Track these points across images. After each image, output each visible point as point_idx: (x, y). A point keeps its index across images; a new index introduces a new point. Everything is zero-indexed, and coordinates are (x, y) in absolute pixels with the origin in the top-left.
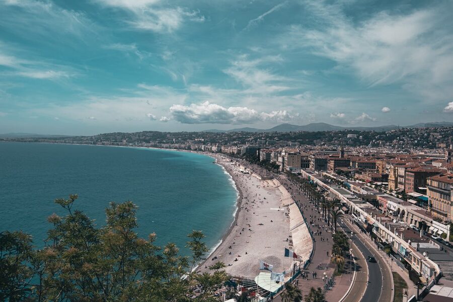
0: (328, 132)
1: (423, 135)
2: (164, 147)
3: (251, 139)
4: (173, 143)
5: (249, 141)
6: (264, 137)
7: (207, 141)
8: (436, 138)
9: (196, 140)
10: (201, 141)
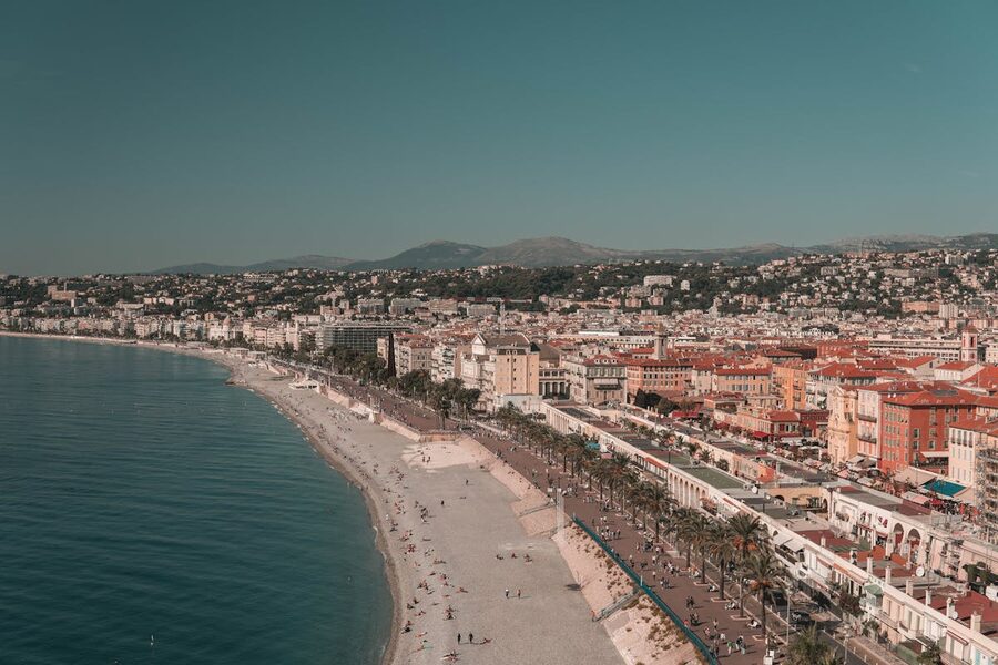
0: (585, 269)
1: (865, 274)
2: (44, 328)
3: (333, 296)
4: (72, 314)
5: (329, 303)
6: (377, 289)
7: (185, 306)
8: (900, 285)
9: (148, 301)
10: (164, 304)
